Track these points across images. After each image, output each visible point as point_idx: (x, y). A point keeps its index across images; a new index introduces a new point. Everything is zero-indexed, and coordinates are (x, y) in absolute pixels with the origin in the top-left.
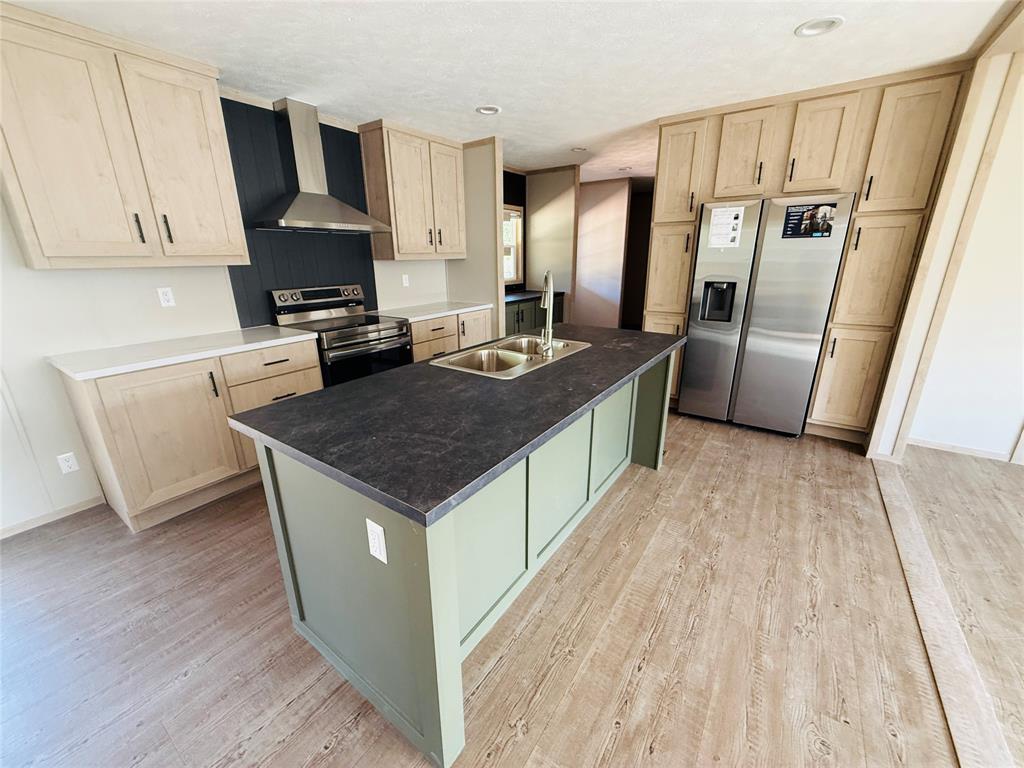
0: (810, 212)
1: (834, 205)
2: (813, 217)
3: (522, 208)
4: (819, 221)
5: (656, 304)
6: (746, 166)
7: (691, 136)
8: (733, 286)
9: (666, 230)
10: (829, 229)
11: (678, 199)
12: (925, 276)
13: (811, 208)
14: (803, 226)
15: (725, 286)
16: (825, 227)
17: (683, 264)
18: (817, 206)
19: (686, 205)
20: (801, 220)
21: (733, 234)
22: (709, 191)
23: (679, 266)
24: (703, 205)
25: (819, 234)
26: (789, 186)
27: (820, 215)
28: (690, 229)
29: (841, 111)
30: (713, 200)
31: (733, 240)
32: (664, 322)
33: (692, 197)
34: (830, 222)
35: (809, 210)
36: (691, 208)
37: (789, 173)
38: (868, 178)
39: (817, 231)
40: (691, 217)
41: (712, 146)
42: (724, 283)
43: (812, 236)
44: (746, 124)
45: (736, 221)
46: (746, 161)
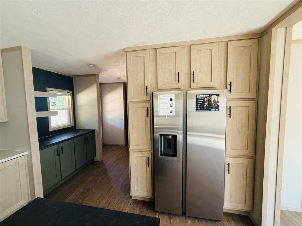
0: (207, 98)
1: (218, 95)
2: (209, 101)
3: (71, 91)
4: (213, 103)
5: (135, 145)
6: (171, 74)
7: (142, 58)
8: (175, 137)
9: (135, 105)
10: (218, 107)
11: (140, 89)
12: (270, 133)
13: (207, 96)
14: (205, 105)
15: (171, 137)
16: (216, 106)
17: (146, 123)
18: (210, 95)
19: (144, 92)
20: (204, 102)
21: (171, 108)
22: (155, 85)
23: (145, 125)
24: (153, 93)
25: (214, 110)
26: (193, 85)
27: (212, 100)
28: (148, 105)
29: (210, 51)
30: (157, 90)
31: (171, 112)
32: (141, 155)
33: (147, 88)
34: (218, 104)
35: (207, 97)
36: (147, 94)
37: (192, 78)
38: (229, 83)
39: (212, 108)
40: (148, 98)
41: (153, 64)
42: (170, 135)
43: (210, 111)
44: (168, 54)
45: (171, 102)
46: (171, 72)
